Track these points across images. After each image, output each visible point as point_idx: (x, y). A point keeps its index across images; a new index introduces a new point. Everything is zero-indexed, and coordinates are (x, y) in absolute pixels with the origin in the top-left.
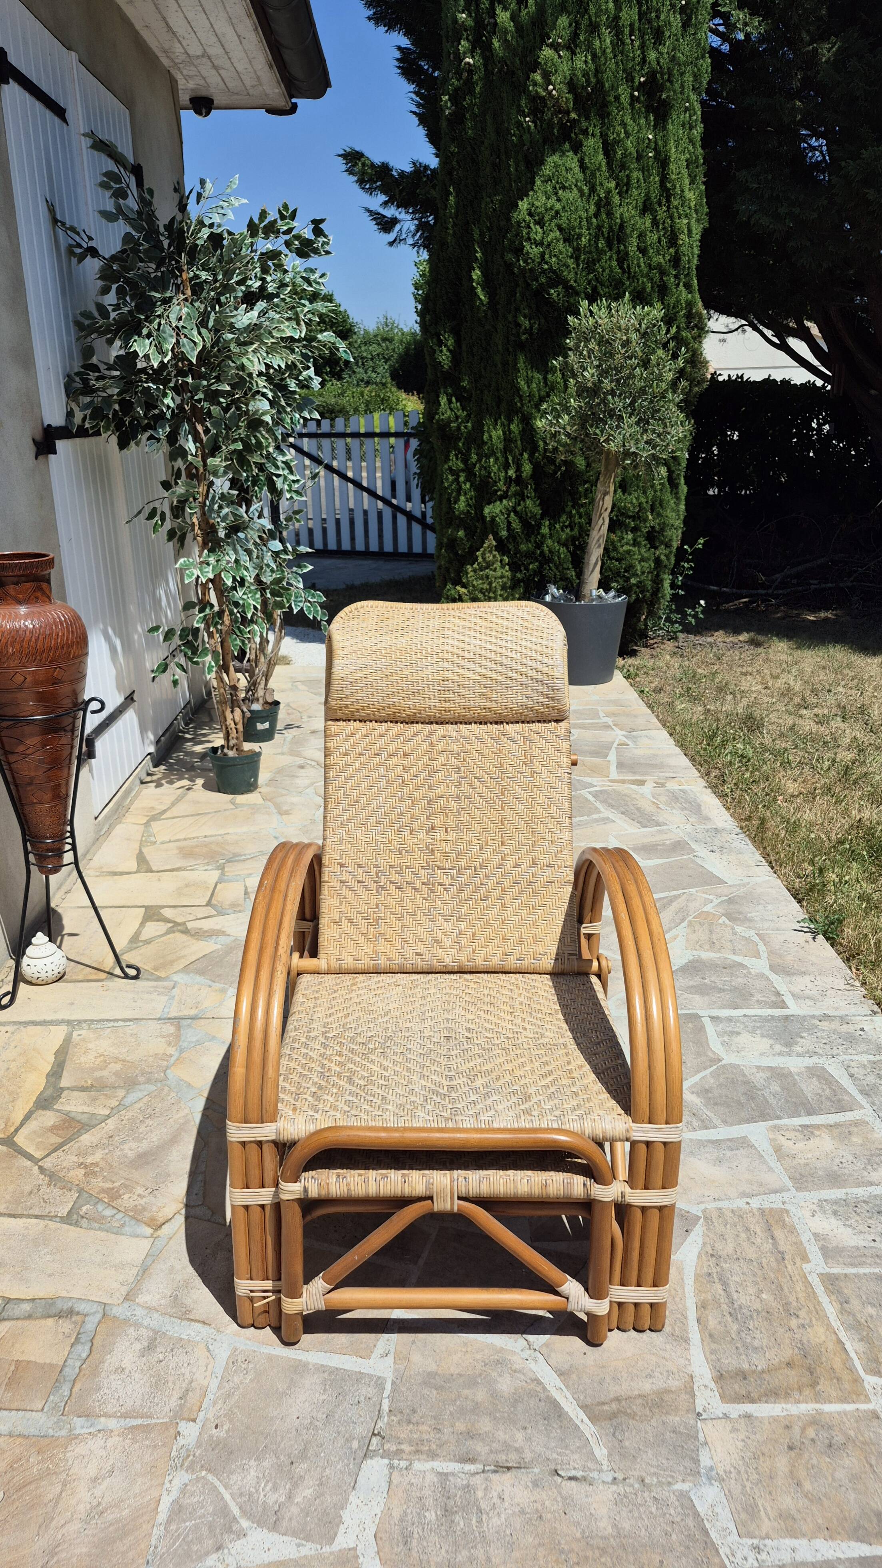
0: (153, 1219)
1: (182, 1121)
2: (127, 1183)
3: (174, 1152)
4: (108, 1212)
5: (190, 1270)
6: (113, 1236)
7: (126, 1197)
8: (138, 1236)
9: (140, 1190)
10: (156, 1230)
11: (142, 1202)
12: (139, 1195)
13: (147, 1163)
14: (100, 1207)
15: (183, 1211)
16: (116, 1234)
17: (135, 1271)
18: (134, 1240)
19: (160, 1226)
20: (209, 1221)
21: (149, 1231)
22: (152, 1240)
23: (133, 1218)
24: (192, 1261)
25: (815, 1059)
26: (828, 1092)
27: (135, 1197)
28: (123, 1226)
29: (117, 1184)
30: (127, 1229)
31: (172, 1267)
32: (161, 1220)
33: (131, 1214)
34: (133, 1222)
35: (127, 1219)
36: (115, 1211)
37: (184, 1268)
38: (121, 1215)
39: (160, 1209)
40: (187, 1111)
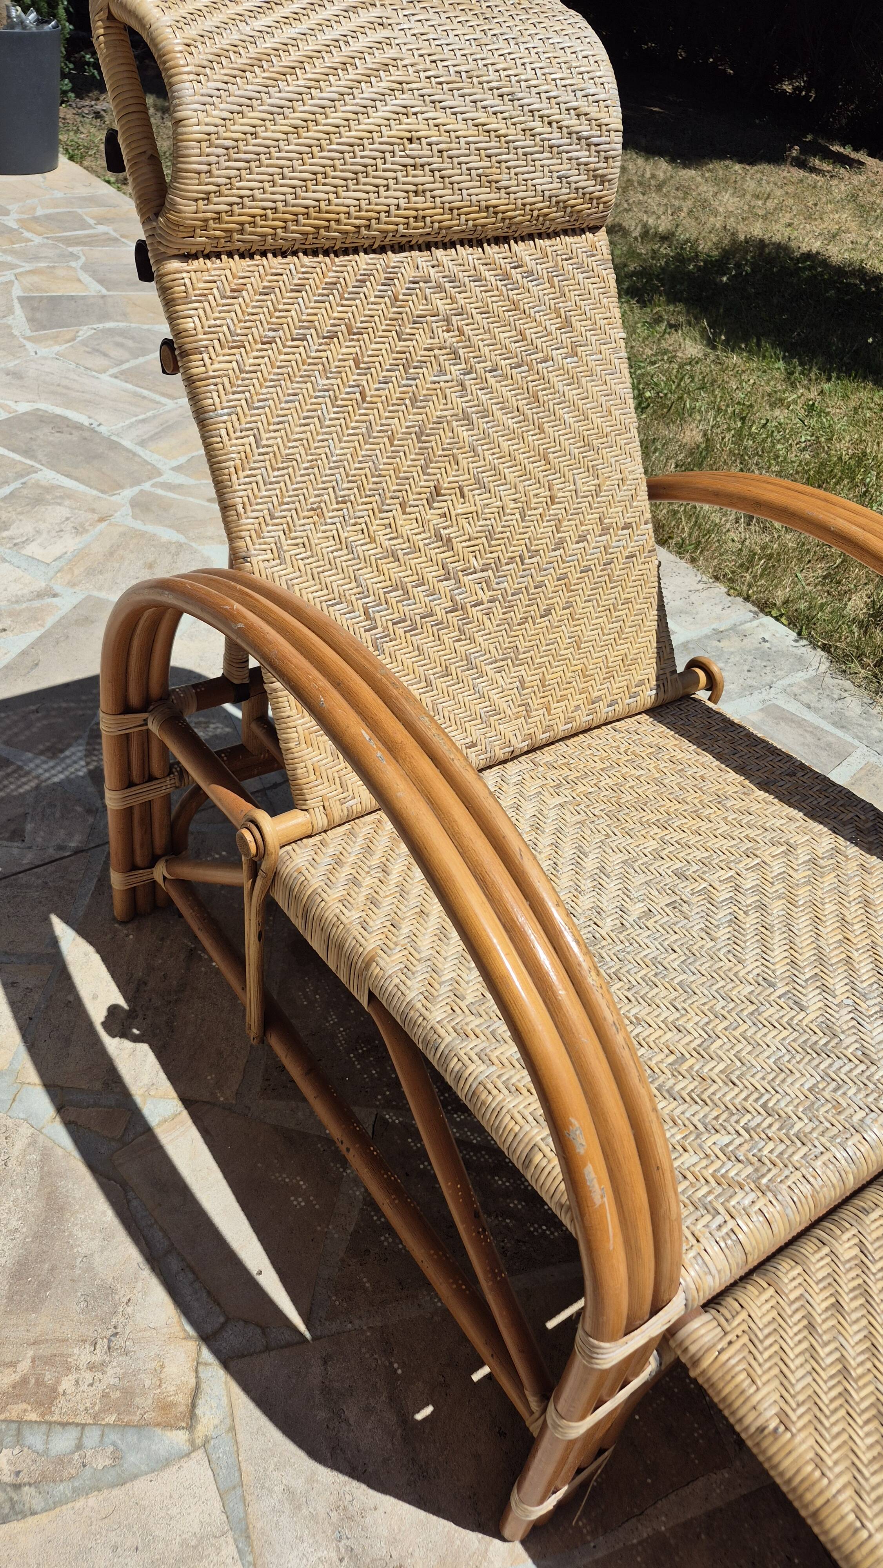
0: (165, 1407)
1: (35, 1157)
2: (45, 1350)
3: (76, 1230)
4: (63, 1442)
5: (326, 1476)
6: (116, 1492)
7: (67, 1384)
8: (166, 1463)
9: (83, 1356)
10: (191, 1428)
11: (110, 1377)
12: (91, 1367)
13: (45, 1285)
14: (35, 1439)
15: (206, 1354)
16: (121, 1482)
17: (229, 1549)
18: (169, 1474)
19: (192, 1414)
20: (267, 1348)
21: (179, 1438)
22: (200, 1454)
23: (122, 1426)
24: (314, 1454)
25: (757, 697)
26: (809, 739)
27: (88, 1376)
28: (118, 1456)
29: (25, 1366)
30: (133, 1459)
31: (289, 1492)
32: (182, 1400)
33: (111, 1419)
34: (131, 1437)
35: (113, 1436)
36: (72, 1434)
37: (310, 1480)
38: (92, 1437)
39: (158, 1372)
40: (26, 1131)
